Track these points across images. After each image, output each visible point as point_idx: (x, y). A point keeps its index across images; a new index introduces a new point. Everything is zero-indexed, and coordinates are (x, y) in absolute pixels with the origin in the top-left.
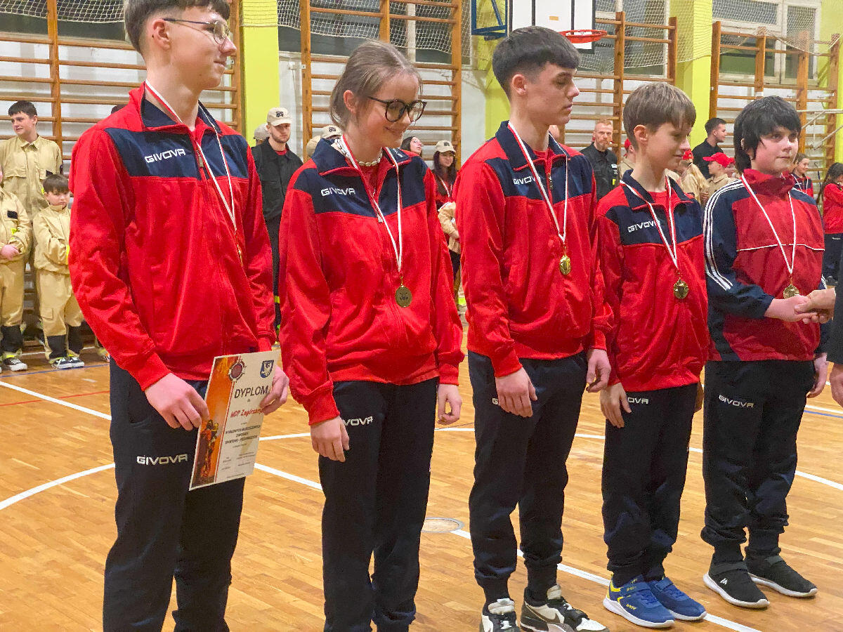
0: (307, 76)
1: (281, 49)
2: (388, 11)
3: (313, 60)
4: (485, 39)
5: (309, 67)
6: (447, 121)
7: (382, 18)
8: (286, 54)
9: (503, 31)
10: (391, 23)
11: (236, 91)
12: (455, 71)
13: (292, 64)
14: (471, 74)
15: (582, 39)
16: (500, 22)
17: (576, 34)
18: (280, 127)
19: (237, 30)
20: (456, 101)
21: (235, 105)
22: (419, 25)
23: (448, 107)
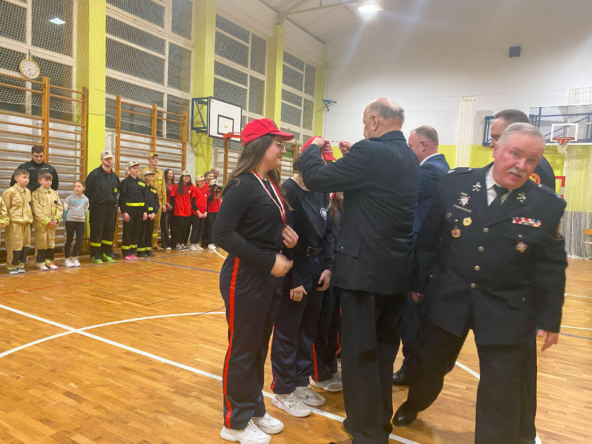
0: (118, 139)
1: (106, 126)
2: (156, 114)
3: (122, 133)
4: (196, 132)
5: (119, 135)
6: (180, 165)
7: (152, 118)
8: (108, 129)
9: (205, 130)
10: (157, 120)
11: (83, 143)
12: (184, 144)
13: (110, 133)
14: (190, 146)
15: (237, 136)
16: (204, 125)
17: (235, 134)
18: (107, 159)
19: (86, 116)
20: (184, 157)
21: (82, 149)
22: (168, 122)
23: (180, 158)
